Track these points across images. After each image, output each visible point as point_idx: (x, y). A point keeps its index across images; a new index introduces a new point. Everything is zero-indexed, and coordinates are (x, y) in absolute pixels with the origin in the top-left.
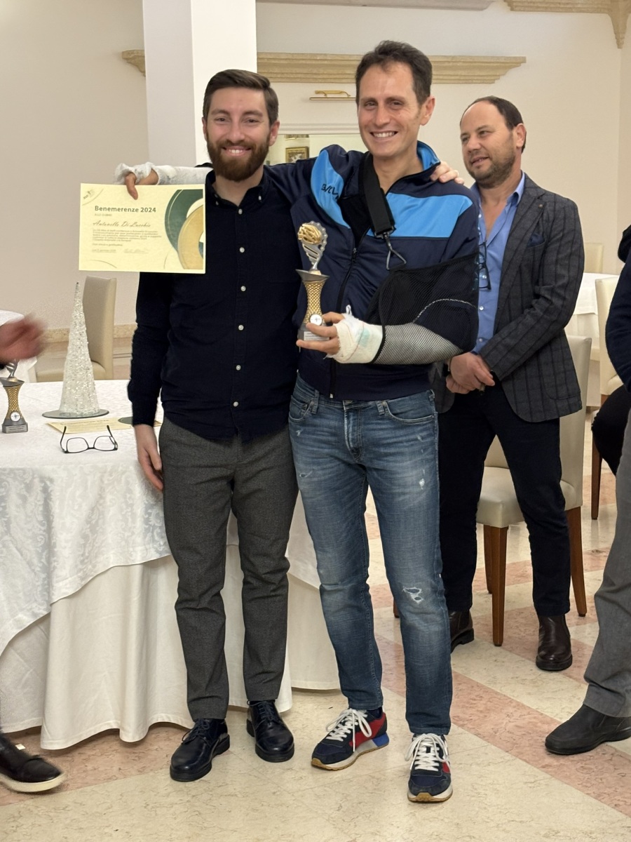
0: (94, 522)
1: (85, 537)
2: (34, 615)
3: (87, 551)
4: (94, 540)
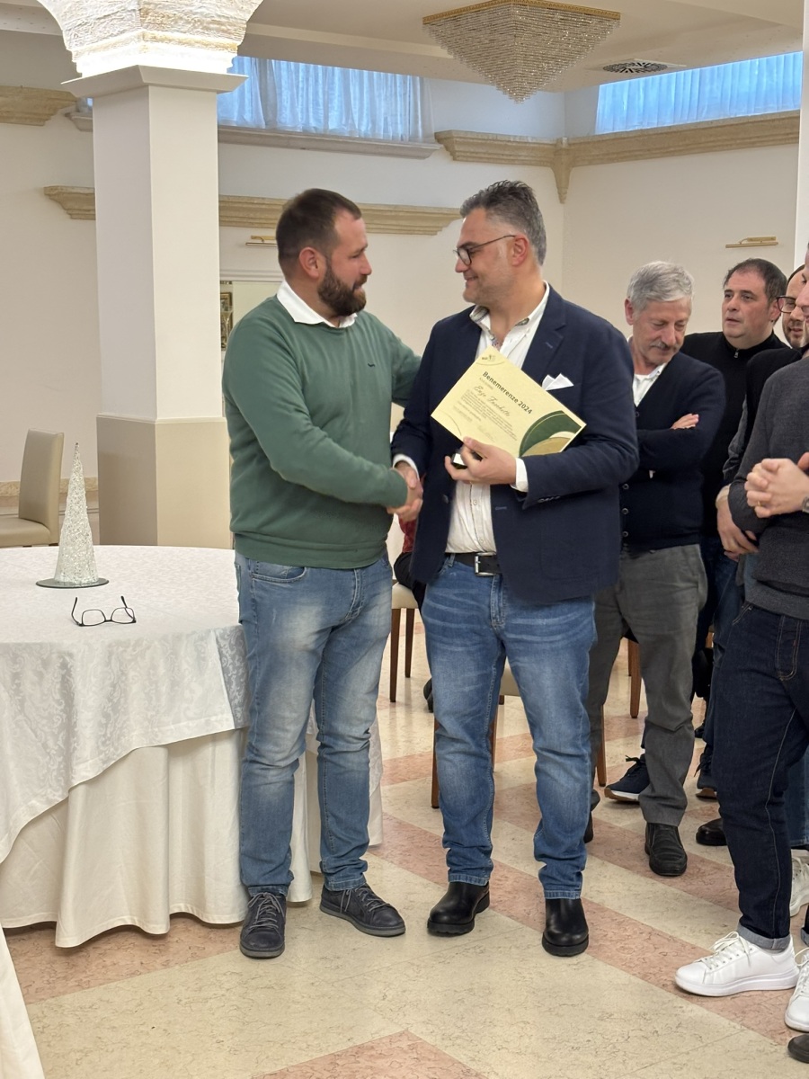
0: (115, 700)
1: (107, 716)
2: (49, 801)
3: (108, 732)
4: (116, 720)
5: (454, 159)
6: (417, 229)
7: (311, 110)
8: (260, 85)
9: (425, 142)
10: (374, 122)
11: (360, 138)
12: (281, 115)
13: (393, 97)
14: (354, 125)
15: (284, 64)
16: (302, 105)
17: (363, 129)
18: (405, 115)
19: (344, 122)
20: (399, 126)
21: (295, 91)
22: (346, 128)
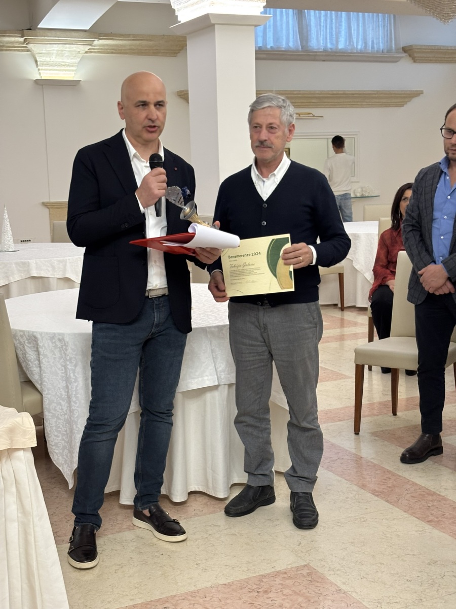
5: (415, 62)
6: (392, 103)
7: (328, 38)
8: (299, 25)
9: (396, 53)
10: (366, 43)
11: (357, 53)
12: (311, 42)
13: (377, 28)
14: (354, 45)
15: (312, 12)
16: (323, 36)
17: (359, 47)
18: (384, 38)
19: (347, 44)
20: (381, 44)
21: (319, 28)
22: (349, 47)
